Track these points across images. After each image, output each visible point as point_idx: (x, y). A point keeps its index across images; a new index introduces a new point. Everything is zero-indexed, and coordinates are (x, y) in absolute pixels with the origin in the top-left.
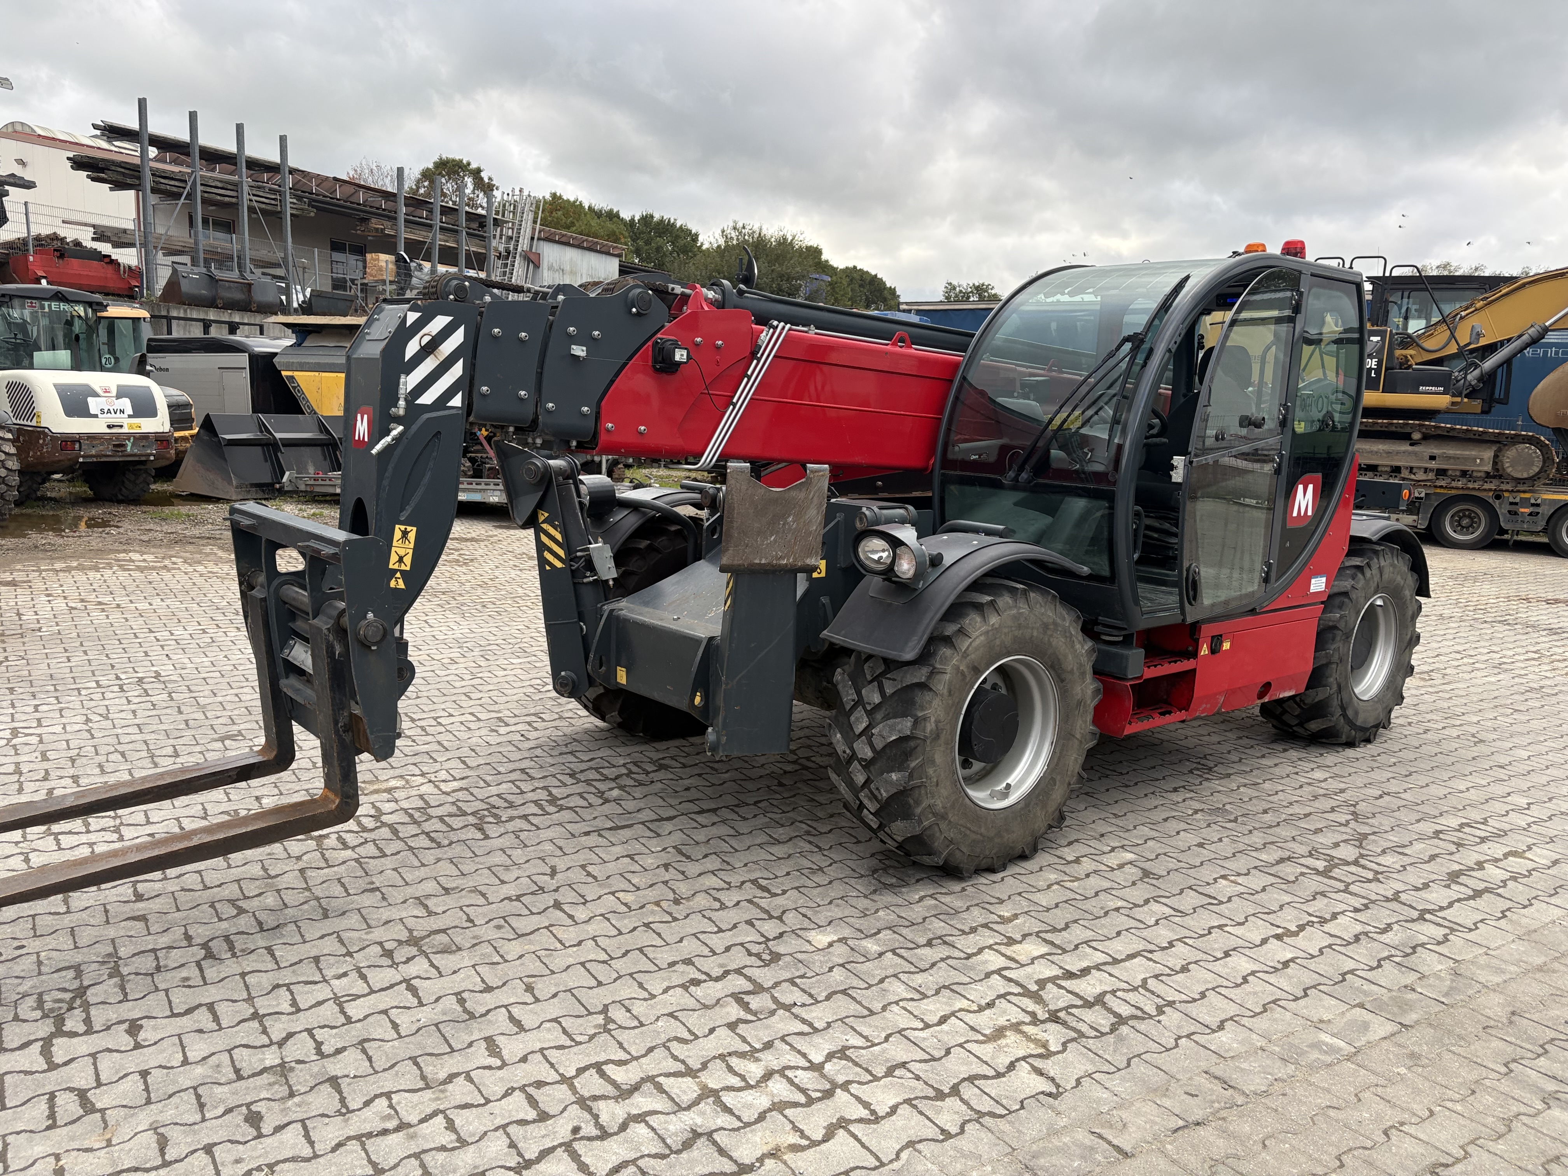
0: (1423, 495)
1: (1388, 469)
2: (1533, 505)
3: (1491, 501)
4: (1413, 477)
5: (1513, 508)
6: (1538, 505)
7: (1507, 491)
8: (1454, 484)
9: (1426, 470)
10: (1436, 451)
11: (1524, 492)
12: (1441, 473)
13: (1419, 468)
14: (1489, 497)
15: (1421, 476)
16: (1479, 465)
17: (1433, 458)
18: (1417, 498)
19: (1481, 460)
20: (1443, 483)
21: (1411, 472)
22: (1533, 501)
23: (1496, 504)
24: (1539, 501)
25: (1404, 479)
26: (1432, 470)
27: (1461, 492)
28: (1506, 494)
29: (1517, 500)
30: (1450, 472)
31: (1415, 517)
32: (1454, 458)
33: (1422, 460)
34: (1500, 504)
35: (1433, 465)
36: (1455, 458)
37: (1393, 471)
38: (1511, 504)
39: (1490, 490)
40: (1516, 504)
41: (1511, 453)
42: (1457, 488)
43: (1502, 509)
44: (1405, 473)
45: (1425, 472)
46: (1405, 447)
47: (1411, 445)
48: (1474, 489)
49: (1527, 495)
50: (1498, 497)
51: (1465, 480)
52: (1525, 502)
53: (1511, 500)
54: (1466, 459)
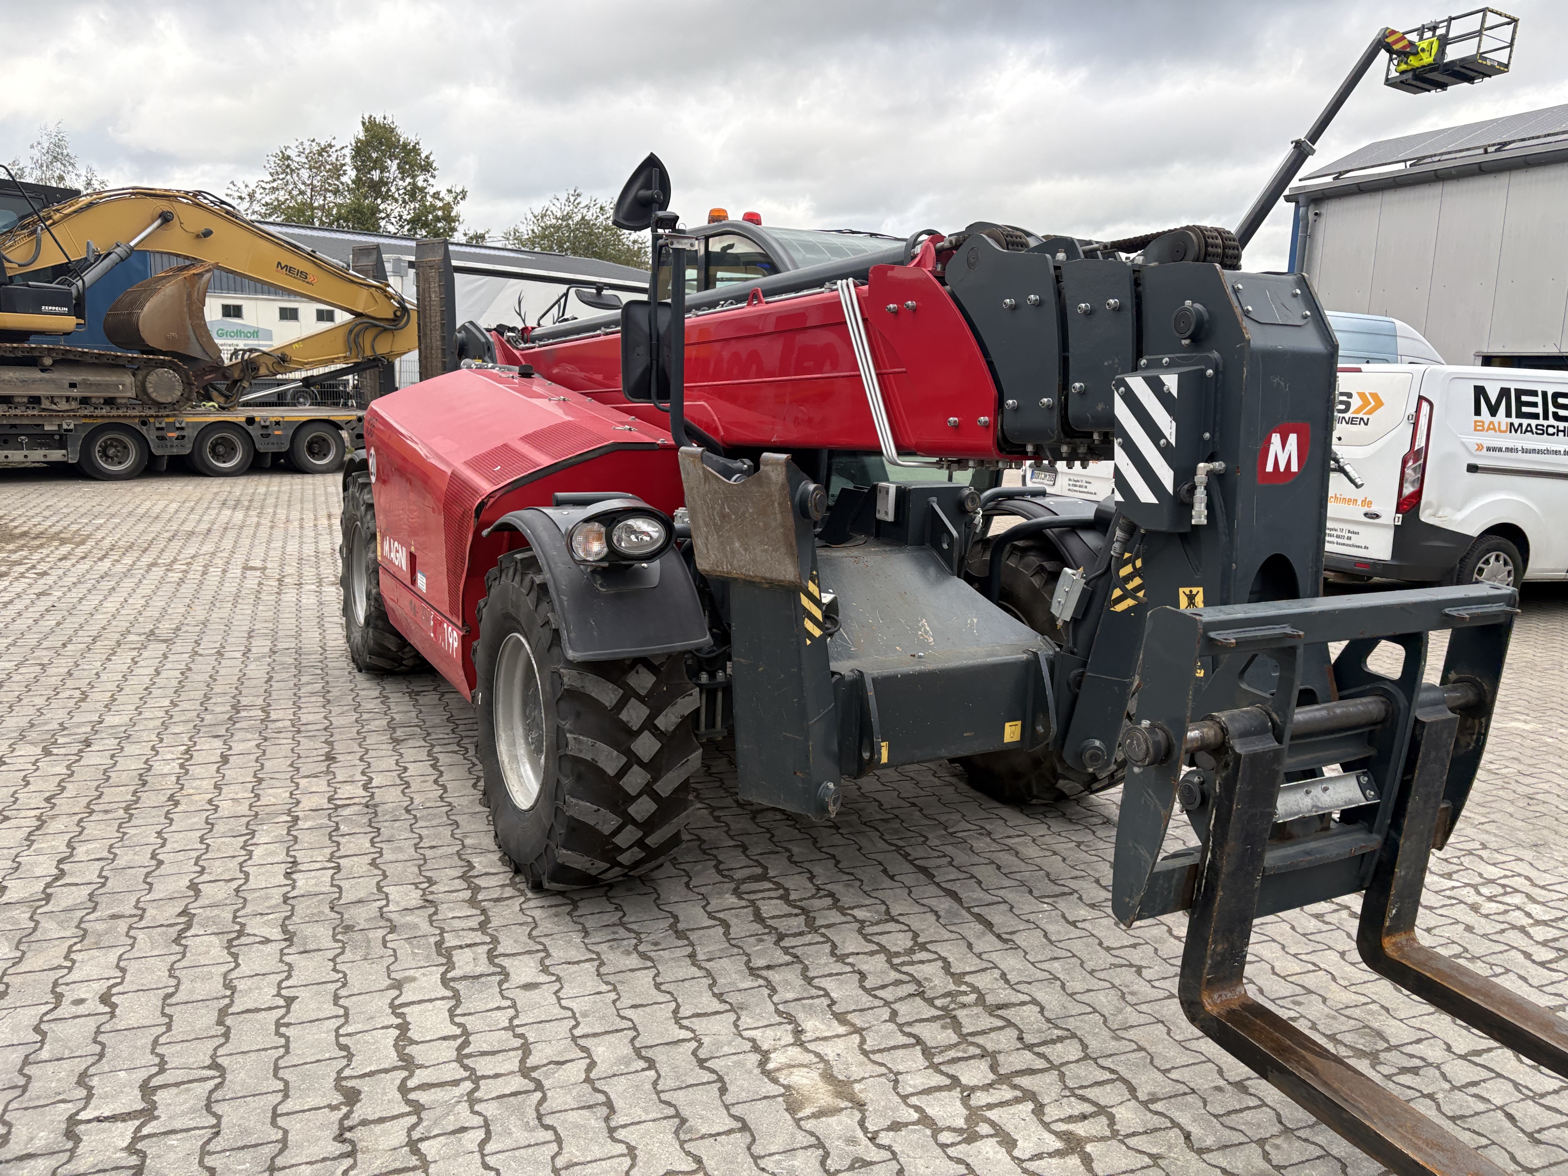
0: (72, 427)
1: (25, 400)
2: (178, 429)
3: (138, 428)
4: (54, 407)
5: (160, 433)
6: (182, 429)
7: (152, 416)
8: (98, 412)
9: (68, 399)
10: (76, 378)
11: (168, 416)
12: (85, 401)
13: (61, 397)
14: (135, 423)
15: (63, 406)
16: (122, 392)
17: (73, 385)
18: (66, 430)
19: (123, 385)
20: (87, 412)
21: (52, 402)
22: (178, 425)
23: (144, 430)
24: (183, 425)
25: (44, 410)
26: (75, 399)
27: (106, 421)
28: (152, 420)
29: (163, 425)
30: (94, 400)
31: (64, 452)
32: (95, 385)
33: (62, 388)
34: (148, 430)
35: (75, 393)
36: (98, 385)
37: (30, 402)
38: (158, 429)
39: (135, 417)
40: (162, 429)
41: (154, 379)
42: (103, 417)
43: (151, 435)
44: (46, 404)
45: (67, 401)
46: (38, 375)
47: (43, 371)
48: (119, 416)
49: (171, 420)
50: (144, 423)
51: (108, 408)
52: (171, 426)
53: (158, 425)
54: (107, 386)
